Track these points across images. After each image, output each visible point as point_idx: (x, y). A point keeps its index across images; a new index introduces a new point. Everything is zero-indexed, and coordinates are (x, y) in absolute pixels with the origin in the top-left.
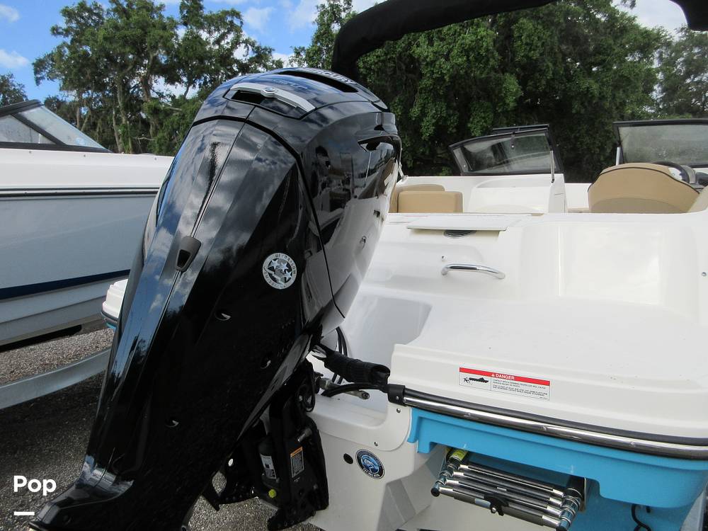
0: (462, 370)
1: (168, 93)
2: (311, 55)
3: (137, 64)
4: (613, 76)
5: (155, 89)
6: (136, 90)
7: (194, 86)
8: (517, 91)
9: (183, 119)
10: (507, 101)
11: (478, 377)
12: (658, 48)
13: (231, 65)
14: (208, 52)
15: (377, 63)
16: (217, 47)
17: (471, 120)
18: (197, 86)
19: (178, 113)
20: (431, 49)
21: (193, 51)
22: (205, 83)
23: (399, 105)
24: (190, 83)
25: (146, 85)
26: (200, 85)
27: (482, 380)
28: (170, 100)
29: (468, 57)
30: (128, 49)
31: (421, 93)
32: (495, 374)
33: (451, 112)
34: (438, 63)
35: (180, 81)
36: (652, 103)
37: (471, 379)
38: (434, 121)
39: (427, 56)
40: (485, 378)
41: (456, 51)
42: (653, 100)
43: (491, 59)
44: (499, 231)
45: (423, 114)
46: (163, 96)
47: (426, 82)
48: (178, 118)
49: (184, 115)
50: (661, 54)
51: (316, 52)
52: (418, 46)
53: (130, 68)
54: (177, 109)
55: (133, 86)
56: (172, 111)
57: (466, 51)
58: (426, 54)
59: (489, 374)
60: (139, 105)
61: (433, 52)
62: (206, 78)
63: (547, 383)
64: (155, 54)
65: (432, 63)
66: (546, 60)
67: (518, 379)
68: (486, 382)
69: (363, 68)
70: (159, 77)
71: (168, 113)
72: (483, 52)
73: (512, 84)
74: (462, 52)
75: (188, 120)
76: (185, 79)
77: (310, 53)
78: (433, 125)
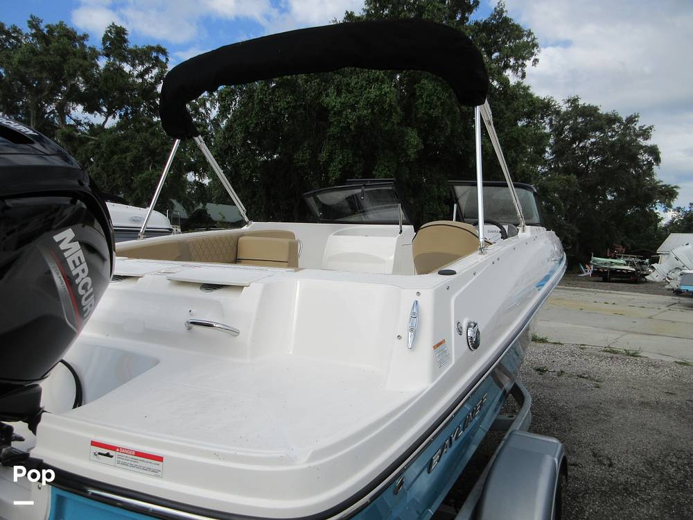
0: (94, 444)
1: (86, 121)
2: (224, 95)
3: (54, 90)
4: (505, 137)
5: (73, 116)
6: (52, 115)
7: (114, 117)
8: (418, 144)
9: (98, 148)
10: (409, 153)
11: (105, 451)
12: (549, 115)
13: (154, 99)
14: (130, 85)
15: (287, 108)
16: (140, 80)
17: (376, 168)
18: (117, 117)
19: (93, 142)
20: (339, 100)
21: (113, 82)
22: (126, 114)
23: (307, 149)
24: (110, 113)
25: (62, 111)
26: (120, 115)
27: (108, 455)
28: (88, 128)
29: (373, 110)
30: (45, 75)
31: (329, 140)
32: (119, 448)
33: (357, 159)
34: (344, 113)
35: (100, 111)
36: (545, 163)
37: (100, 454)
38: (340, 166)
39: (335, 106)
40: (112, 453)
41: (362, 104)
42: (546, 161)
43: (394, 114)
44: (242, 287)
45: (331, 159)
46: (80, 124)
47: (333, 130)
48: (92, 147)
49: (99, 145)
50: (551, 120)
51: (229, 93)
52: (327, 95)
53: (46, 93)
54: (93, 138)
55: (48, 111)
56: (89, 140)
57: (370, 104)
58: (333, 104)
59: (114, 448)
60: (53, 131)
61: (340, 102)
62: (127, 109)
63: (160, 459)
64: (72, 82)
65: (339, 113)
66: (446, 118)
67: (138, 454)
68: (112, 457)
69: (273, 112)
70: (77, 104)
71: (83, 141)
72: (386, 106)
73: (413, 138)
74: (367, 104)
75: (103, 150)
76: (105, 109)
77: (222, 94)
78: (340, 170)
